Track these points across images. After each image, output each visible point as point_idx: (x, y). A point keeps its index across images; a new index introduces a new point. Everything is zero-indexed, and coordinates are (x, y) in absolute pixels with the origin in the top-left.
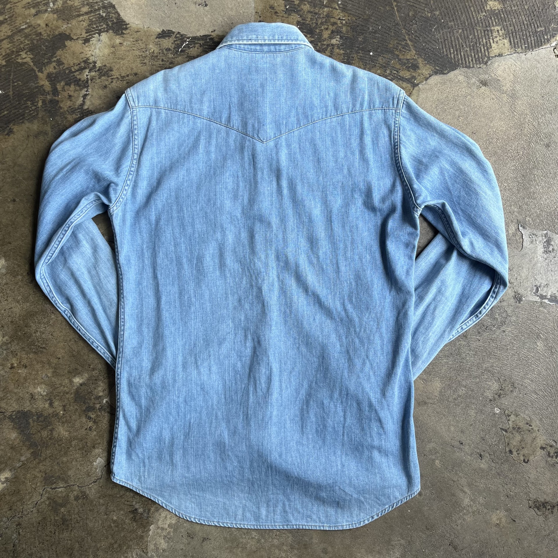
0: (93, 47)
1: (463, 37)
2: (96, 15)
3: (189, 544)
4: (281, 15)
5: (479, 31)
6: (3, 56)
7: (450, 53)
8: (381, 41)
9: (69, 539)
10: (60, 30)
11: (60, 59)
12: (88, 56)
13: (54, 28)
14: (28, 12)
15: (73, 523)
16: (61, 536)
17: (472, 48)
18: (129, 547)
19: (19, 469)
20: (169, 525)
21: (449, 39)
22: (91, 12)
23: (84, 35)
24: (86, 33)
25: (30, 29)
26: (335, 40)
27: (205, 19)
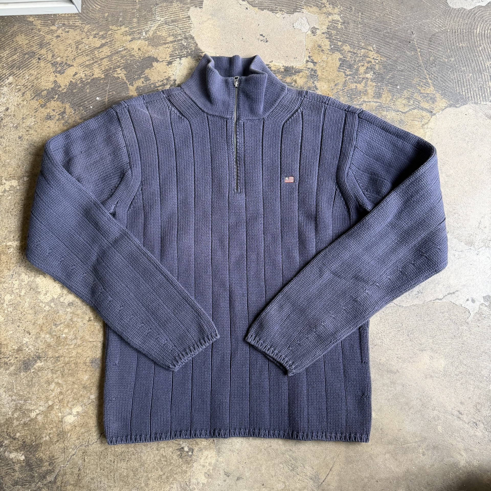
0: (174, 69)
1: (473, 79)
2: (178, 44)
3: (225, 481)
4: (327, 52)
5: (486, 76)
6: (103, 71)
7: (462, 91)
8: (407, 78)
9: (125, 468)
10: (149, 53)
11: (147, 76)
12: (170, 75)
13: (144, 52)
14: (125, 39)
15: (129, 454)
16: (119, 465)
17: (480, 88)
18: (175, 479)
19: (89, 406)
20: (209, 464)
21: (462, 80)
22: (175, 41)
23: (169, 59)
24: (170, 57)
25: (125, 51)
26: (369, 74)
27: (265, 52)
